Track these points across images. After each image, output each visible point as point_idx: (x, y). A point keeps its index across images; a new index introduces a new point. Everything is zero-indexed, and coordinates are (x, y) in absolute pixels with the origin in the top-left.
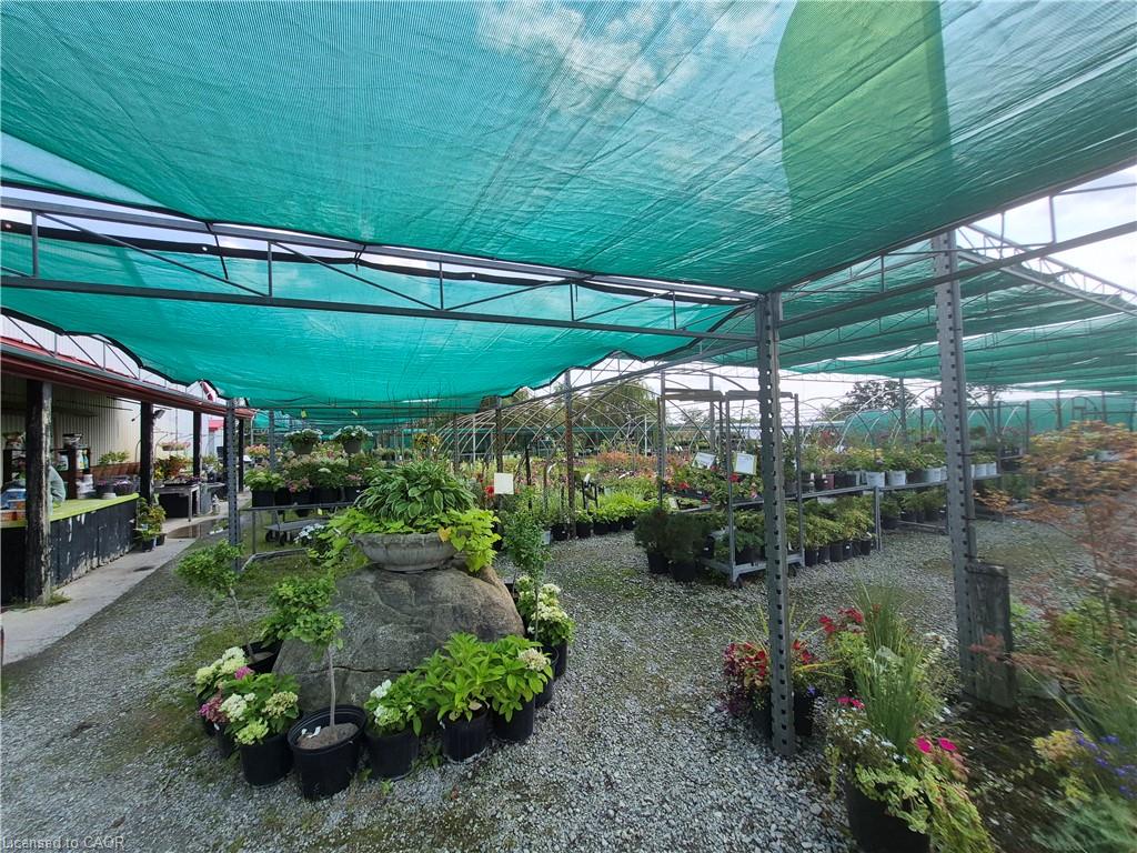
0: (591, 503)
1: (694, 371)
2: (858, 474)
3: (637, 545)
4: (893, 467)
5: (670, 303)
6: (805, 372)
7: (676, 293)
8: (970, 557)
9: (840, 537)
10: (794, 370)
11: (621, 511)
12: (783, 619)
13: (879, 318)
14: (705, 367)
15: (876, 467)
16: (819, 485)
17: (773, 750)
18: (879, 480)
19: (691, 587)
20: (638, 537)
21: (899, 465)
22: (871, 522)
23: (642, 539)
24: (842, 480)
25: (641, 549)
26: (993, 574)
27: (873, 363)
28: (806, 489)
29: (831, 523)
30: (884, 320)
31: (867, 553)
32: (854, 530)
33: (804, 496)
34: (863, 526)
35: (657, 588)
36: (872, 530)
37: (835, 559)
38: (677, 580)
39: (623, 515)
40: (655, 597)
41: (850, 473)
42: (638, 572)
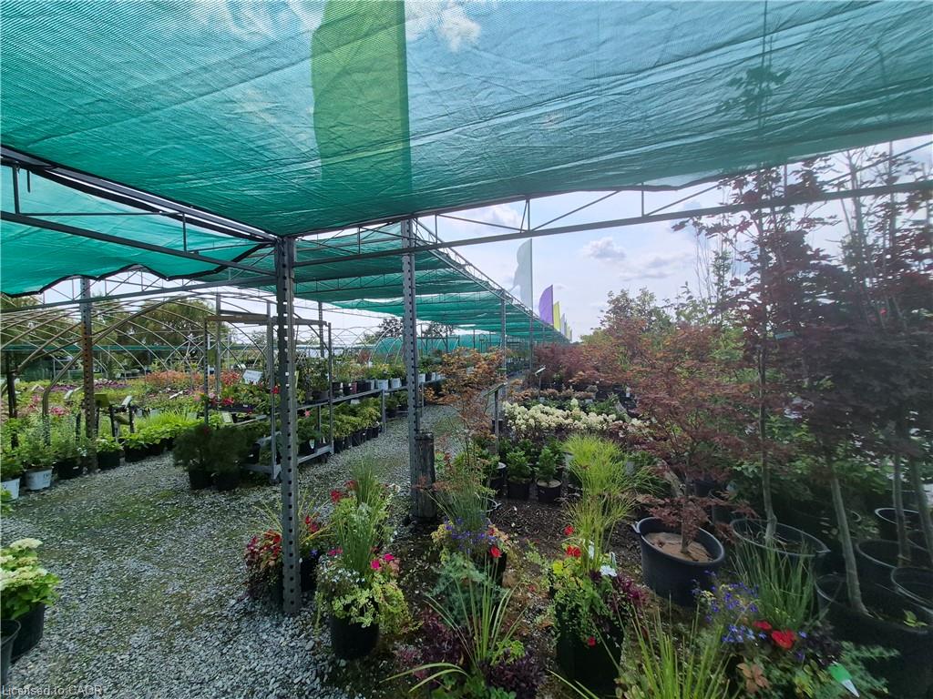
0: (125, 428)
1: (252, 297)
2: (373, 382)
3: (176, 465)
4: (393, 376)
5: (180, 224)
6: (344, 307)
7: (186, 215)
8: (417, 430)
9: (359, 428)
10: (336, 305)
11: (163, 433)
12: (292, 503)
13: (384, 274)
14: (262, 294)
15: (383, 377)
16: (347, 391)
17: (283, 613)
18: (384, 385)
19: (234, 493)
20: (177, 457)
21: (397, 374)
22: (379, 414)
23: (182, 458)
24: (362, 386)
25: (180, 470)
26: (427, 438)
27: (385, 305)
28: (337, 395)
29: (353, 418)
30: (386, 276)
31: (376, 436)
32: (368, 422)
33: (334, 401)
34: (374, 418)
35: (196, 503)
36: (380, 420)
37: (355, 445)
38: (220, 490)
39: (167, 436)
40: (192, 512)
41: (367, 381)
42: (176, 492)
